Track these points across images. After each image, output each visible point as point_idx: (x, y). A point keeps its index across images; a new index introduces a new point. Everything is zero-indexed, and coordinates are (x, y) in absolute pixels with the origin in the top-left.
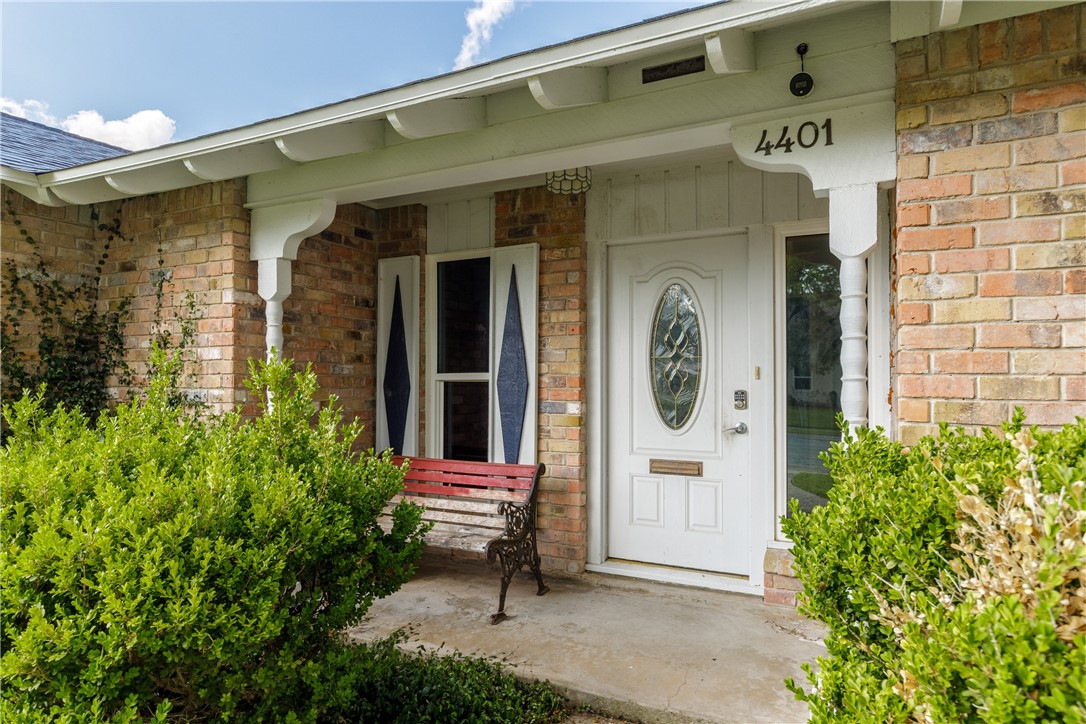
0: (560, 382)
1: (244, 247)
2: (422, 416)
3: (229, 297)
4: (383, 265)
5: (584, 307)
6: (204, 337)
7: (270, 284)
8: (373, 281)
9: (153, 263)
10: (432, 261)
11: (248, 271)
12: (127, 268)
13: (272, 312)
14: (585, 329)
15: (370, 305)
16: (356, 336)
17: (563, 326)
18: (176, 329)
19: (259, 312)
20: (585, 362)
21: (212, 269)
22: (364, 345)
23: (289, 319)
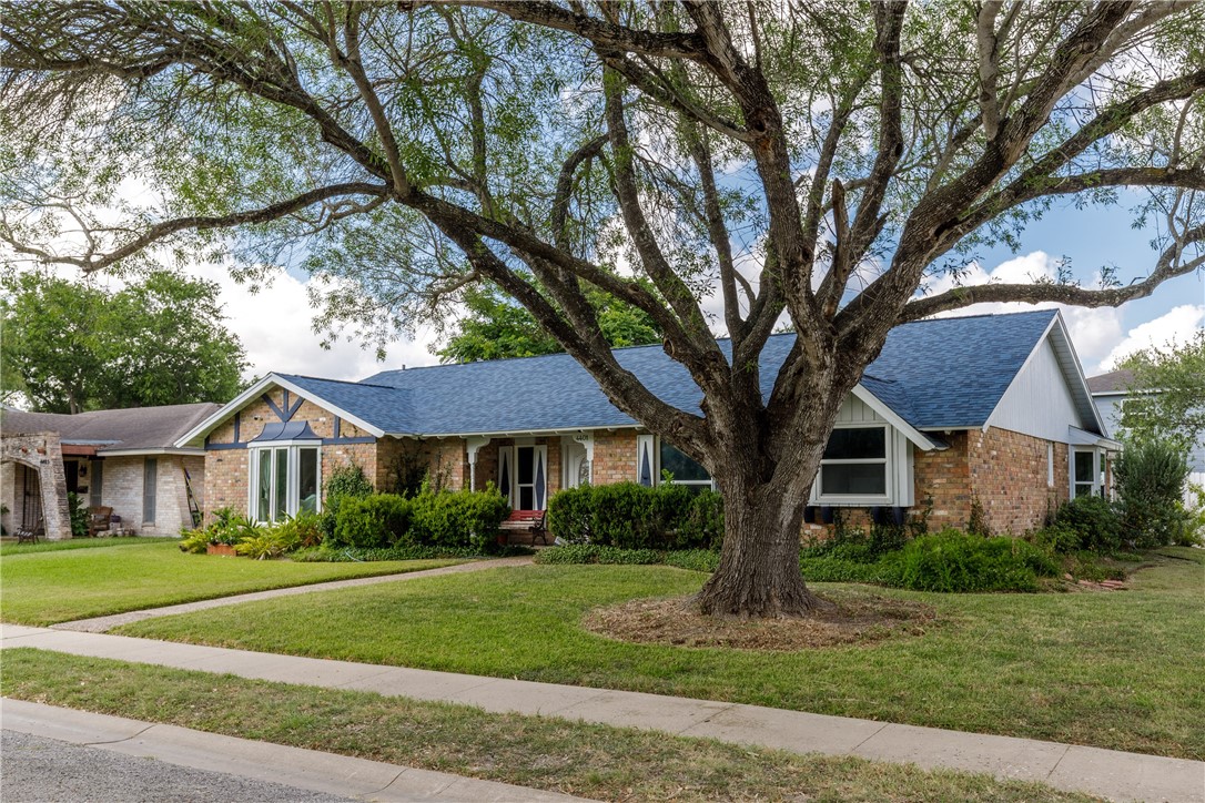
0: (553, 486)
1: (465, 450)
2: (513, 498)
3: (461, 463)
4: (500, 449)
5: (560, 464)
6: (454, 474)
7: (472, 460)
8: (497, 453)
9: (437, 452)
10: (516, 447)
11: (466, 456)
12: (427, 453)
13: (472, 467)
14: (560, 471)
15: (497, 462)
16: (492, 472)
17: (554, 470)
18: (445, 472)
19: (469, 467)
20: (560, 481)
21: (456, 455)
22: (495, 475)
23: (476, 468)
